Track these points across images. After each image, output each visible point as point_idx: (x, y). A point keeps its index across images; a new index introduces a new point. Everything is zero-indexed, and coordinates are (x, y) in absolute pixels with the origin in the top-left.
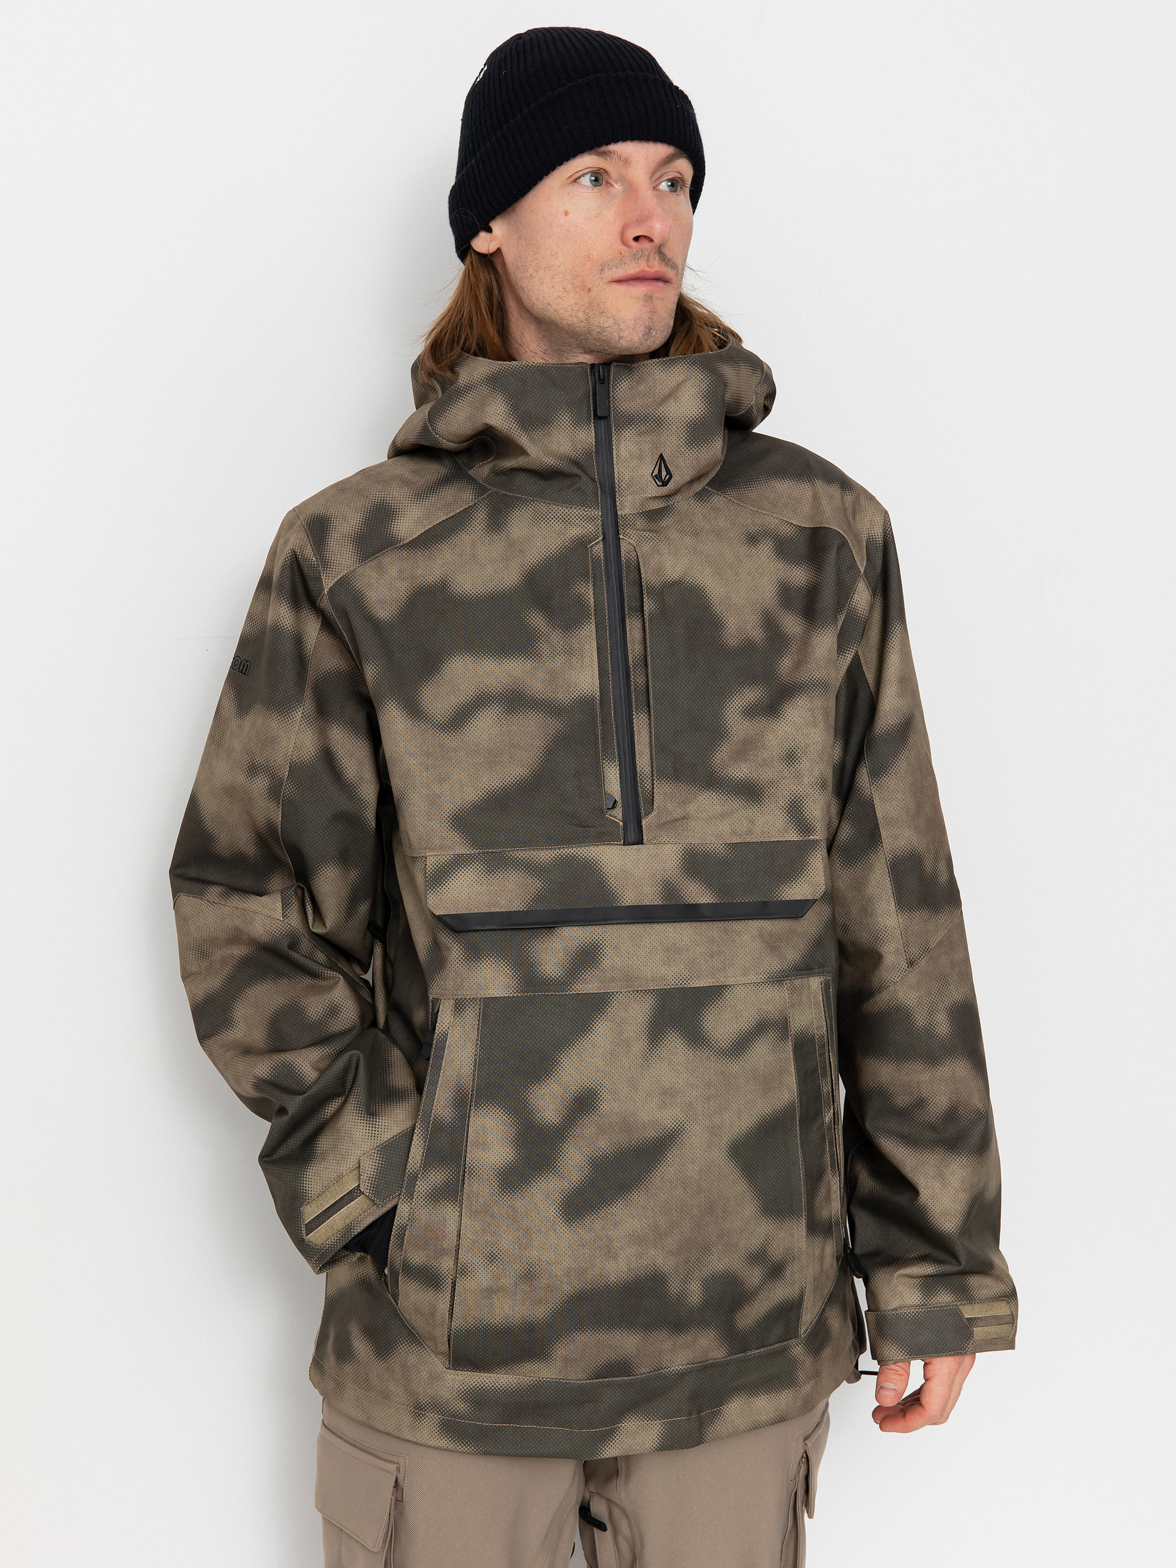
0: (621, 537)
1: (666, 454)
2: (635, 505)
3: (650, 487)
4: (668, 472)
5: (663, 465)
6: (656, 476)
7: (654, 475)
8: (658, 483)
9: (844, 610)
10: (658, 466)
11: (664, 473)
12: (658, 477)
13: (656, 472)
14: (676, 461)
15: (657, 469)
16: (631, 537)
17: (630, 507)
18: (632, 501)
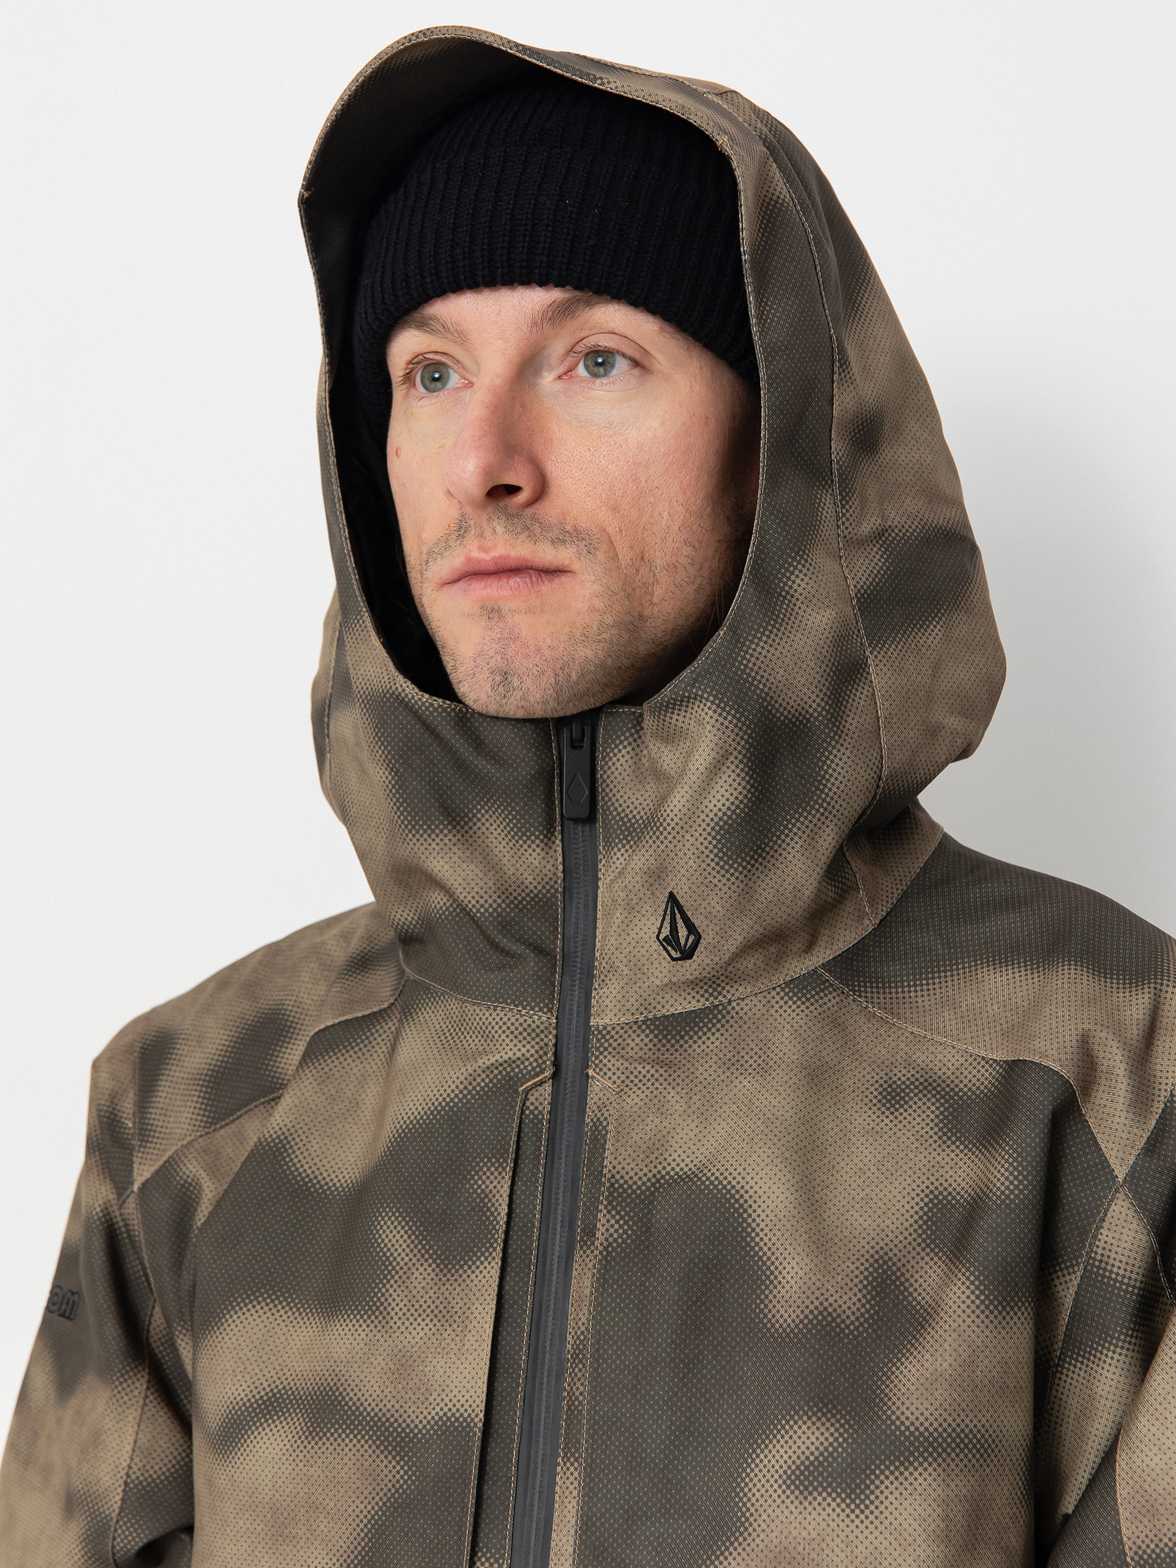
0: (591, 1072)
1: (682, 893)
2: (628, 1006)
3: (656, 964)
4: (691, 928)
5: (678, 916)
6: (666, 939)
7: (662, 937)
8: (673, 953)
9: (1078, 1264)
10: (668, 918)
11: (683, 932)
12: (671, 941)
13: (666, 931)
14: (705, 904)
15: (667, 925)
16: (610, 1074)
17: (616, 1010)
18: (619, 997)
